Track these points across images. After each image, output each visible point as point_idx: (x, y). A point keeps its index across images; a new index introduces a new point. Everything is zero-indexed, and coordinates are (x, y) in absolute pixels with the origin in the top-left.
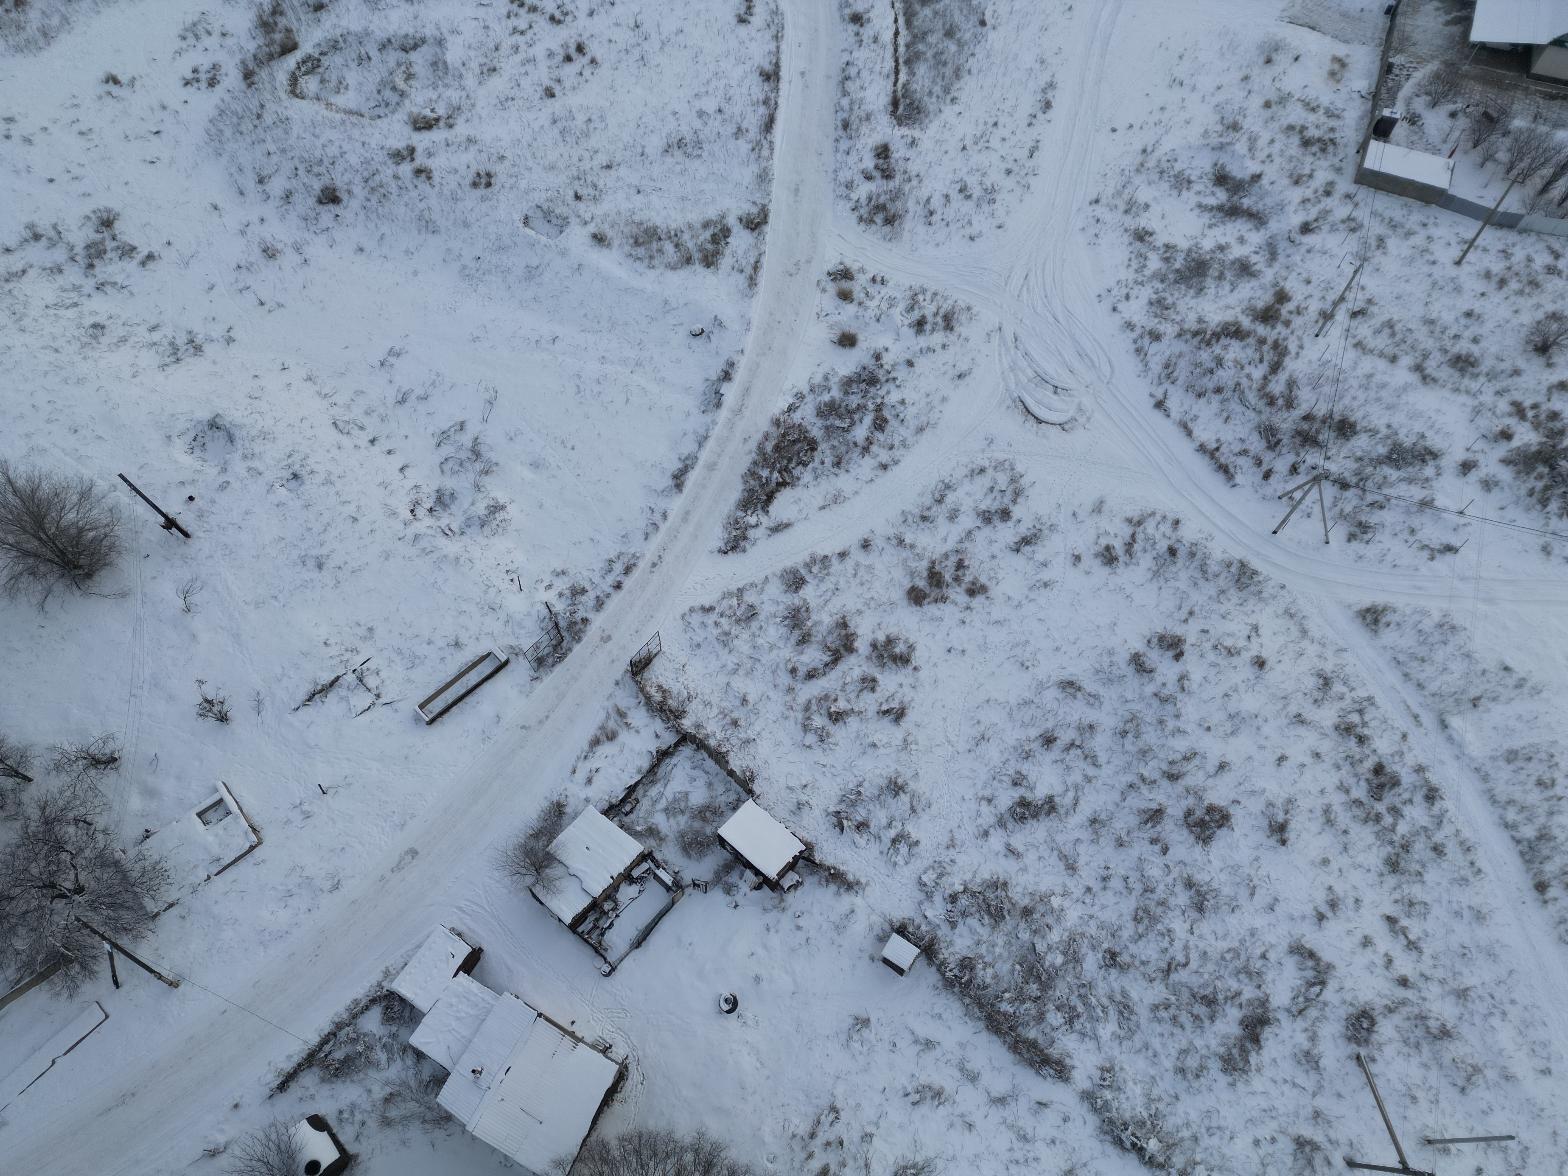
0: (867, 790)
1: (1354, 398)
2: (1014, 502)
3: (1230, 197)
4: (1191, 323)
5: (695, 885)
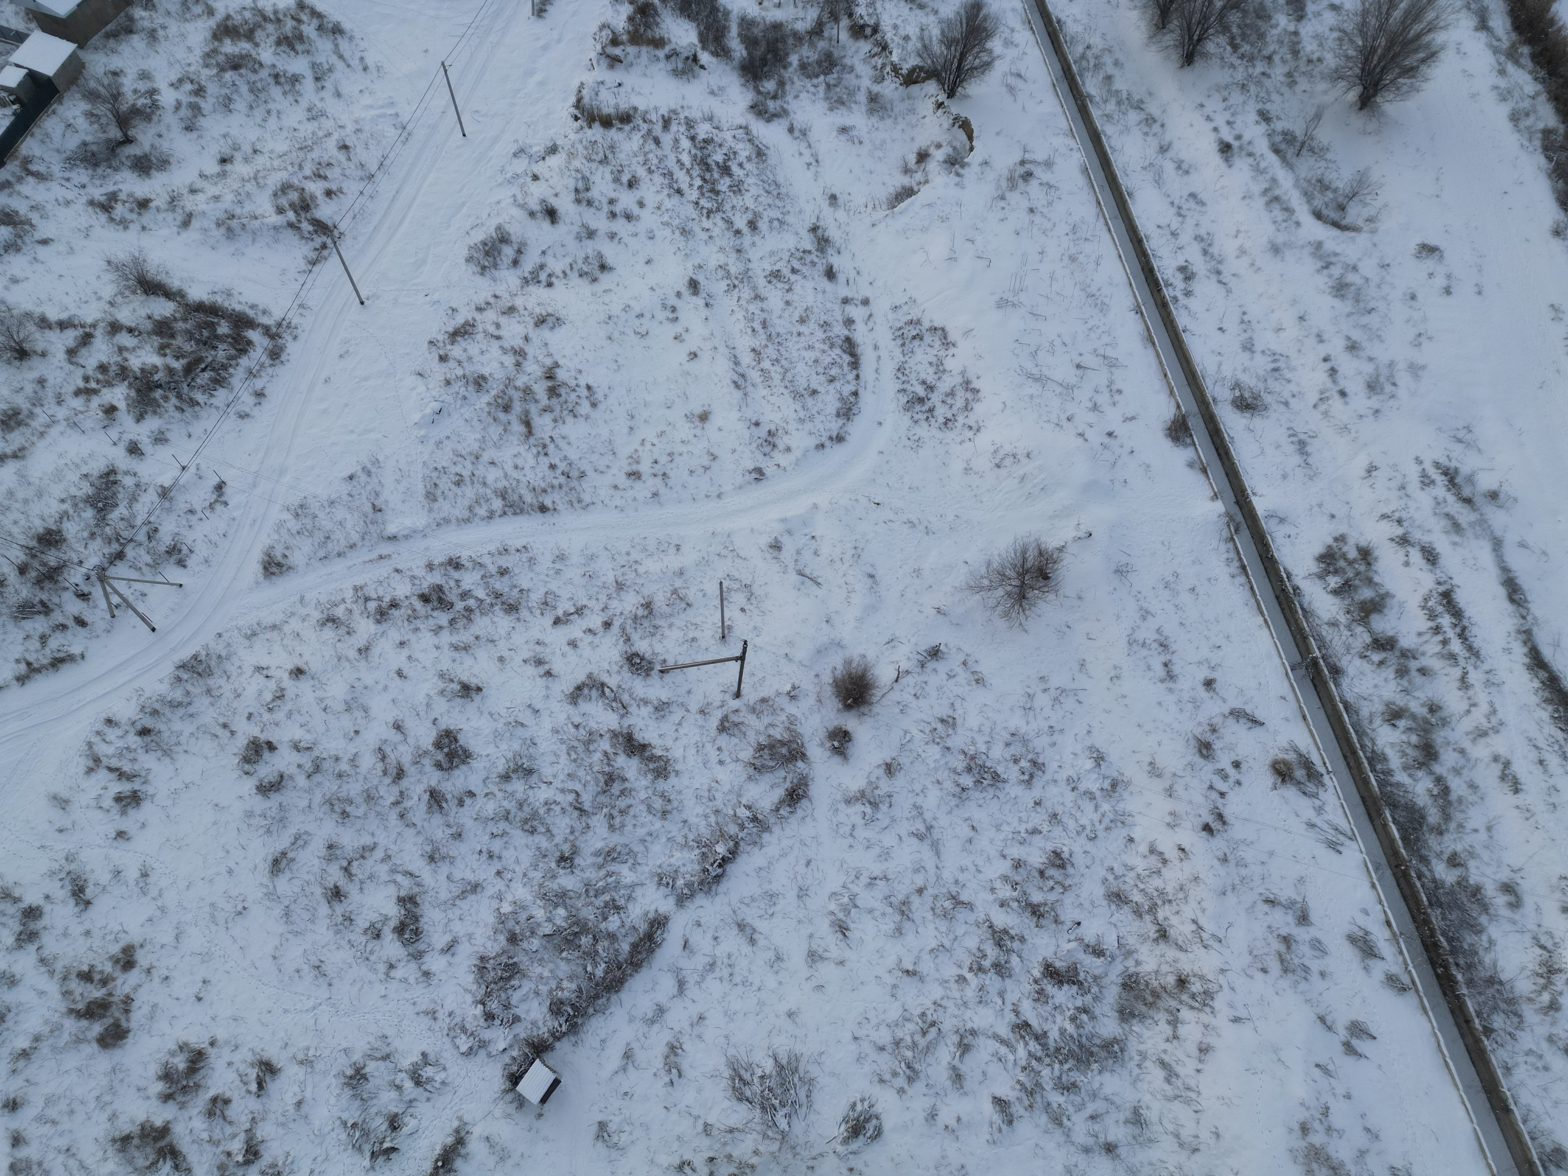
0: (353, 1115)
1: (16, 523)
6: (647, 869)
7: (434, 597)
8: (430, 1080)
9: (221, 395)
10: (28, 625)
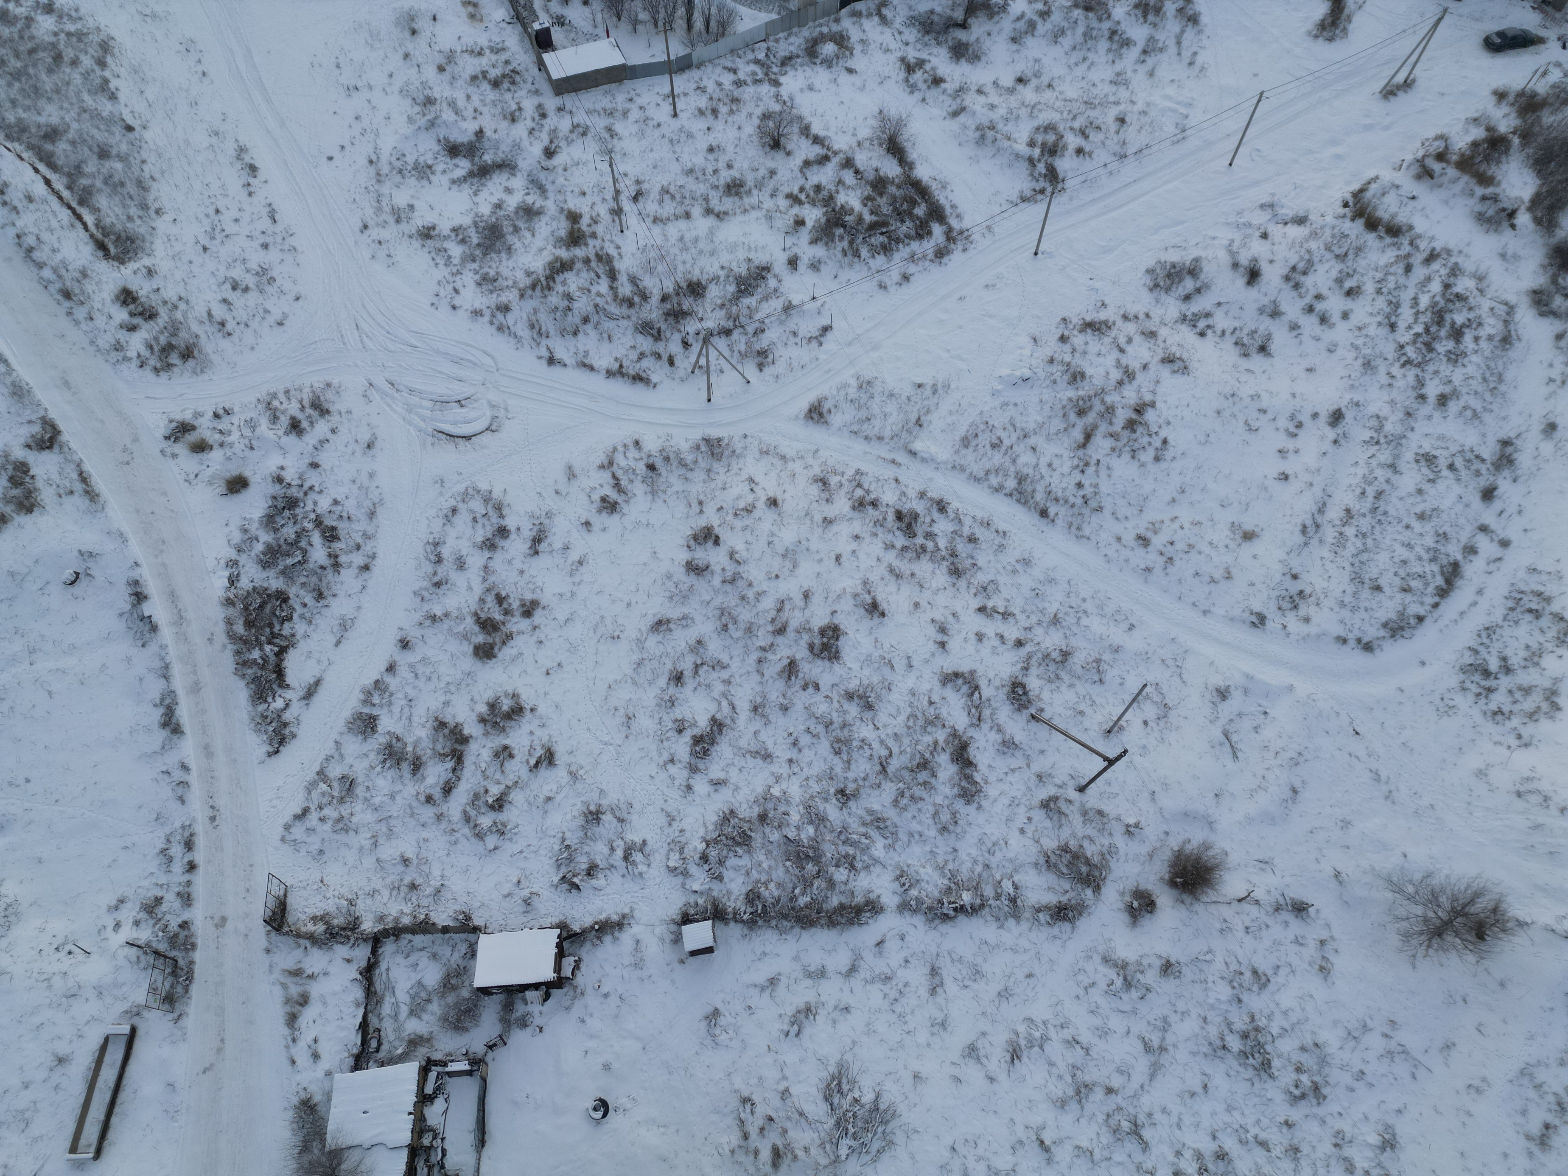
0: (572, 839)
1: (684, 262)
2: (502, 516)
3: (472, 161)
4: (525, 281)
5: (491, 1047)
6: (897, 858)
7: (906, 520)
8: (634, 863)
9: (881, 259)
10: (640, 339)
